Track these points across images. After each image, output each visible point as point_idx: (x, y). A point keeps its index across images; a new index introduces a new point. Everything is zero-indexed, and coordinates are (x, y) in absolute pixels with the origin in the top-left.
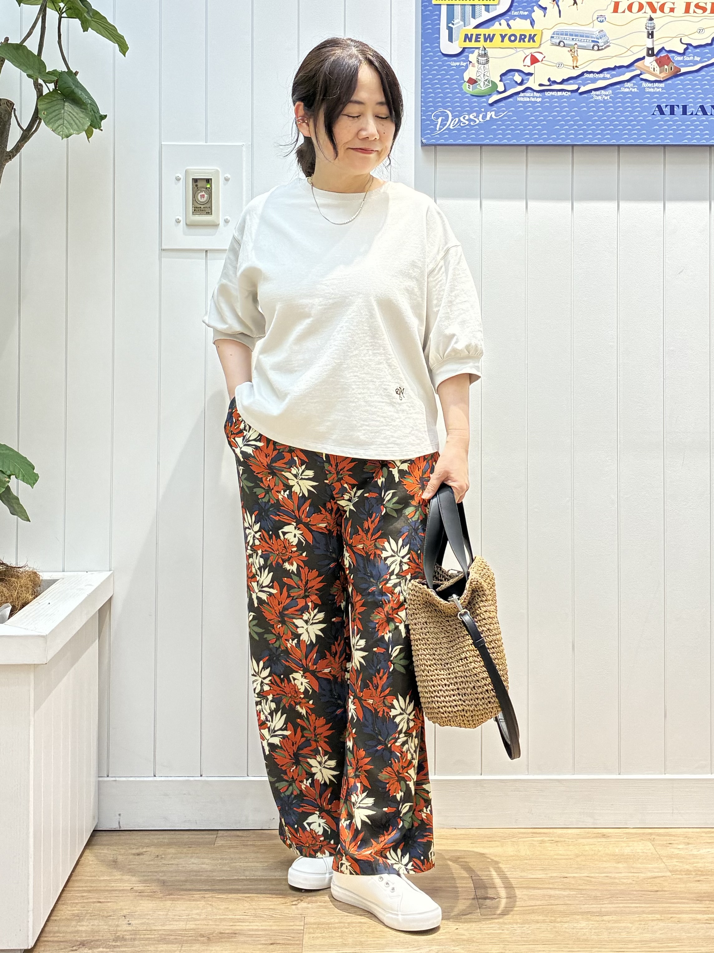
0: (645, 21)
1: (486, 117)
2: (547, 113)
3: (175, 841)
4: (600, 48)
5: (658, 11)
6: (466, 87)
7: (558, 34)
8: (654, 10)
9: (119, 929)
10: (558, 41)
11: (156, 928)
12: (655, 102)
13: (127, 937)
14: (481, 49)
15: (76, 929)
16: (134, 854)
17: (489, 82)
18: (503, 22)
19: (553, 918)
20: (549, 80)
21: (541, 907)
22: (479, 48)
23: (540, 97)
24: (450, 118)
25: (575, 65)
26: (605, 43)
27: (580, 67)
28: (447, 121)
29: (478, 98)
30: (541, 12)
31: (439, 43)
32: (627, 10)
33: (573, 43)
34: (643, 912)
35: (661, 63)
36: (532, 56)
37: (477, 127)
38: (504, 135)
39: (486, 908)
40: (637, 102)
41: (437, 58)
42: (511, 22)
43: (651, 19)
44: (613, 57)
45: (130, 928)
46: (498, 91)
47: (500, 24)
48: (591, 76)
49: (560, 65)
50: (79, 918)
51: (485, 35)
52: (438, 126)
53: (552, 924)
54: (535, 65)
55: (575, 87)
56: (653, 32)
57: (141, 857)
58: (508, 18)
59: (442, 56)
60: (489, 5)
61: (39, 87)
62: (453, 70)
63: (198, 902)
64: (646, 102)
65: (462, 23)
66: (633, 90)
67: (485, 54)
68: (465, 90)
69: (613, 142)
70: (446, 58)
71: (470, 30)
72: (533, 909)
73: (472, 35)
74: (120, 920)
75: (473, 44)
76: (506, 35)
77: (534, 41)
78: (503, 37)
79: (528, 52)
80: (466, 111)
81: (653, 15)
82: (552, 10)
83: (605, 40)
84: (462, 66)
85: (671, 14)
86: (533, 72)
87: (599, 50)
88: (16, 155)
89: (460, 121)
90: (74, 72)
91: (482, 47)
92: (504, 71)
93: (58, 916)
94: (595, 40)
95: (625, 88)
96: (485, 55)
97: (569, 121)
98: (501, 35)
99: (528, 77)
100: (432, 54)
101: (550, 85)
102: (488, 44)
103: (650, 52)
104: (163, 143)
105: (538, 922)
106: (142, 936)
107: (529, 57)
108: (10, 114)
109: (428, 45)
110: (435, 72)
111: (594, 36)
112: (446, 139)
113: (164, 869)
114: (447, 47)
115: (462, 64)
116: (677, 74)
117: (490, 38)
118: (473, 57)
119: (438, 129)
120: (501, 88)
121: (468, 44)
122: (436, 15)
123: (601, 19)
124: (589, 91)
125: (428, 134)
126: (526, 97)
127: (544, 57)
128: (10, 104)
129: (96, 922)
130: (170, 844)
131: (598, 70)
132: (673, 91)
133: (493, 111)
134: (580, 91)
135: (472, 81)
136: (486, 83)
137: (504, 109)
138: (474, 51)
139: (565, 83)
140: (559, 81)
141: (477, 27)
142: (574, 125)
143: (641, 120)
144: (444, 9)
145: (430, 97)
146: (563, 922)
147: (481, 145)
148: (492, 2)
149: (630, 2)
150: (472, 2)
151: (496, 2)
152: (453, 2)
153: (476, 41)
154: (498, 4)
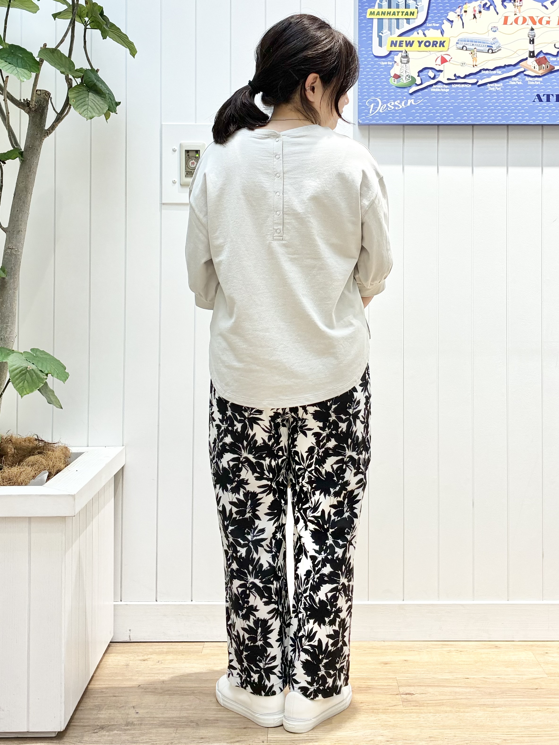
0: (528, 30)
2: (453, 101)
3: (171, 650)
4: (494, 51)
5: (537, 23)
6: (392, 81)
7: (462, 41)
8: (534, 23)
9: (129, 716)
10: (462, 46)
11: (157, 716)
12: (535, 92)
13: (135, 723)
15: (97, 716)
16: (141, 660)
17: (409, 77)
18: (420, 31)
19: (458, 709)
20: (455, 75)
21: (448, 701)
22: (402, 51)
23: (448, 88)
25: (474, 64)
26: (497, 48)
27: (478, 66)
29: (403, 89)
30: (449, 24)
31: (372, 48)
32: (514, 23)
33: (473, 47)
34: (526, 705)
35: (539, 63)
36: (442, 56)
38: (421, 117)
39: (407, 701)
40: (521, 92)
41: (370, 59)
42: (426, 32)
43: (532, 29)
44: (503, 58)
45: (137, 716)
46: (416, 84)
47: (418, 33)
48: (487, 72)
49: (463, 64)
50: (99, 708)
51: (406, 41)
53: (457, 714)
54: (445, 64)
55: (474, 81)
56: (533, 39)
57: (146, 662)
58: (424, 28)
60: (409, 19)
61: (69, 81)
62: (382, 68)
63: (189, 697)
64: (528, 92)
65: (389, 32)
66: (519, 83)
68: (391, 83)
69: (504, 122)
71: (395, 38)
72: (443, 703)
73: (396, 41)
74: (130, 710)
75: (397, 48)
76: (422, 42)
77: (443, 46)
79: (439, 54)
81: (534, 27)
82: (457, 22)
83: (498, 45)
85: (548, 25)
86: (443, 69)
87: (492, 52)
88: (52, 132)
90: (96, 69)
91: (404, 51)
92: (421, 69)
93: (83, 707)
94: (490, 45)
95: (513, 81)
96: (407, 56)
97: (470, 106)
98: (419, 42)
99: (439, 73)
101: (455, 79)
102: (408, 48)
103: (532, 54)
104: (163, 123)
105: (446, 712)
106: (147, 722)
107: (440, 58)
108: (48, 101)
111: (489, 42)
113: (164, 671)
116: (552, 71)
118: (397, 58)
120: (418, 81)
121: (393, 49)
122: (369, 27)
124: (485, 84)
125: (363, 116)
126: (438, 88)
127: (451, 58)
128: (47, 94)
129: (112, 711)
130: (167, 653)
131: (492, 68)
132: (549, 84)
134: (478, 84)
135: (397, 77)
136: (407, 78)
137: (421, 97)
139: (467, 78)
140: (462, 76)
141: (400, 35)
142: (474, 110)
143: (525, 106)
144: (375, 22)
145: (365, 89)
146: (465, 712)
147: (404, 125)
148: (411, 17)
149: (516, 16)
150: (396, 17)
151: (415, 17)
152: (383, 17)
153: (400, 46)
154: (417, 18)
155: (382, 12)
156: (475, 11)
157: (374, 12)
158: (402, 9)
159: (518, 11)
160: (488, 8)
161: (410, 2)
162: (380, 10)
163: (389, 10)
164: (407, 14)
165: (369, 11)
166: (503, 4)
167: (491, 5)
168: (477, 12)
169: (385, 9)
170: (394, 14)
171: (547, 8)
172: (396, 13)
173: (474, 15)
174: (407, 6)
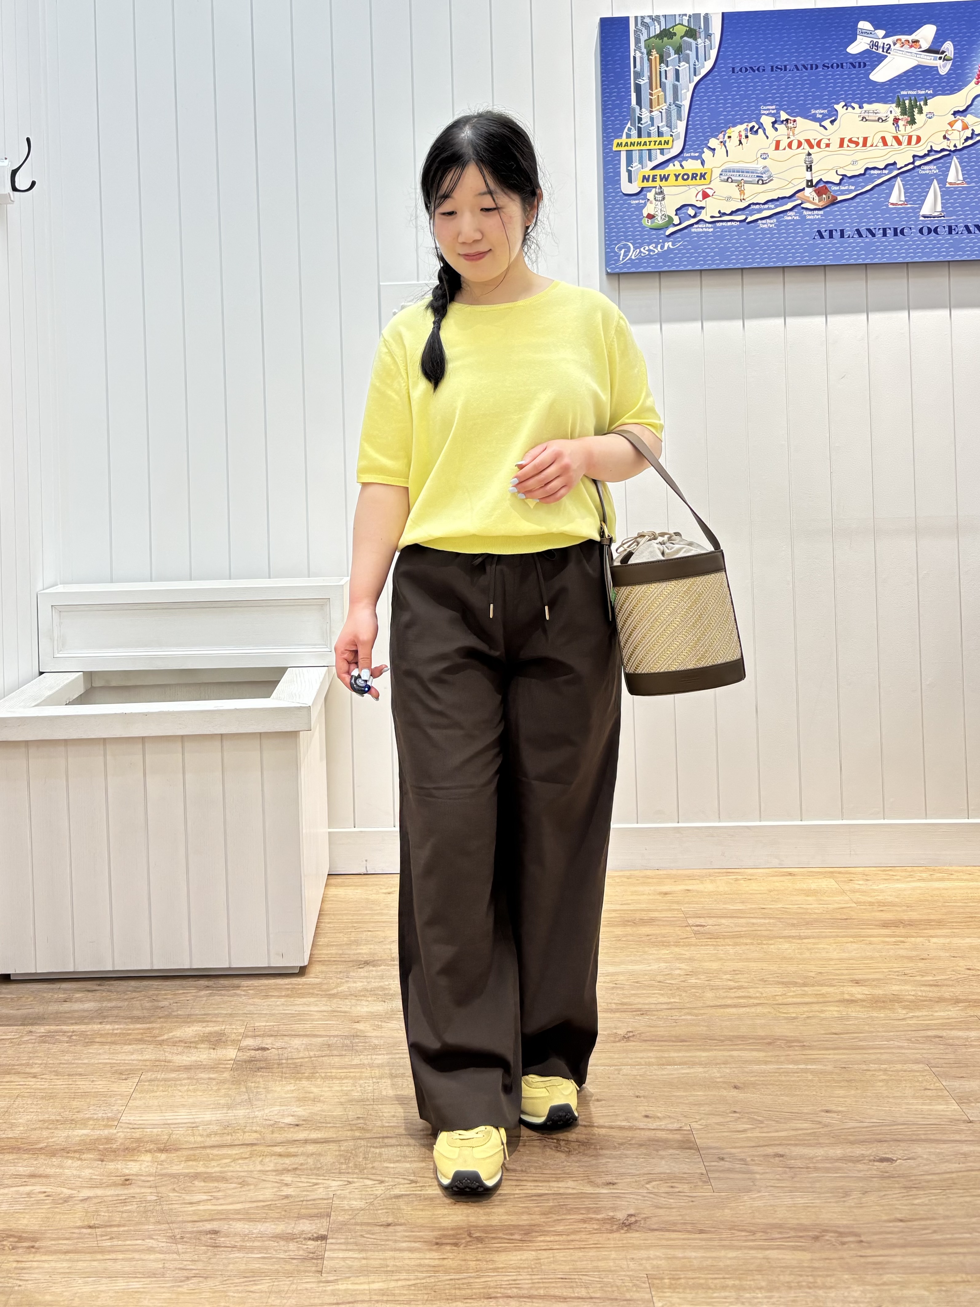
0: (804, 156)
4: (765, 182)
5: (815, 147)
6: (645, 221)
7: (727, 171)
8: (811, 146)
10: (726, 178)
14: (657, 188)
17: (665, 216)
18: (677, 163)
20: (719, 212)
22: (655, 187)
25: (742, 198)
26: (768, 178)
27: (747, 200)
29: (657, 231)
30: (711, 153)
32: (787, 148)
33: (740, 178)
35: (819, 193)
36: (704, 192)
42: (684, 163)
43: (809, 154)
44: (777, 189)
46: (674, 224)
47: (674, 166)
49: (729, 199)
51: (660, 175)
54: (707, 199)
55: (742, 217)
56: (811, 166)
60: (664, 149)
65: (640, 166)
71: (647, 171)
73: (649, 176)
75: (650, 184)
76: (679, 175)
77: (705, 179)
78: (677, 176)
79: (700, 188)
81: (811, 151)
82: (720, 150)
83: (768, 175)
85: (827, 149)
86: (704, 206)
87: (763, 184)
89: (640, 252)
91: (658, 186)
92: (679, 207)
94: (760, 175)
96: (662, 193)
98: (675, 175)
99: (701, 210)
101: (720, 217)
102: (663, 183)
103: (810, 184)
104: (381, 284)
107: (701, 193)
111: (759, 172)
114: (628, 188)
116: (835, 202)
117: (665, 178)
118: (650, 195)
120: (676, 220)
121: (646, 184)
123: (765, 156)
124: (756, 220)
127: (713, 192)
131: (762, 202)
134: (747, 221)
135: (650, 217)
136: (663, 217)
138: (651, 190)
139: (734, 214)
140: (728, 213)
141: (654, 168)
144: (623, 156)
147: (660, 272)
148: (666, 146)
149: (790, 140)
150: (648, 147)
151: (669, 146)
152: (632, 148)
153: (653, 181)
154: (672, 147)
155: (631, 143)
156: (740, 136)
157: (621, 143)
158: (654, 138)
159: (791, 134)
160: (756, 132)
161: (665, 129)
162: (629, 141)
163: (639, 140)
164: (660, 143)
165: (616, 142)
166: (773, 126)
167: (759, 128)
168: (744, 136)
169: (635, 139)
170: (645, 144)
171: (826, 129)
172: (648, 143)
173: (740, 141)
174: (660, 134)
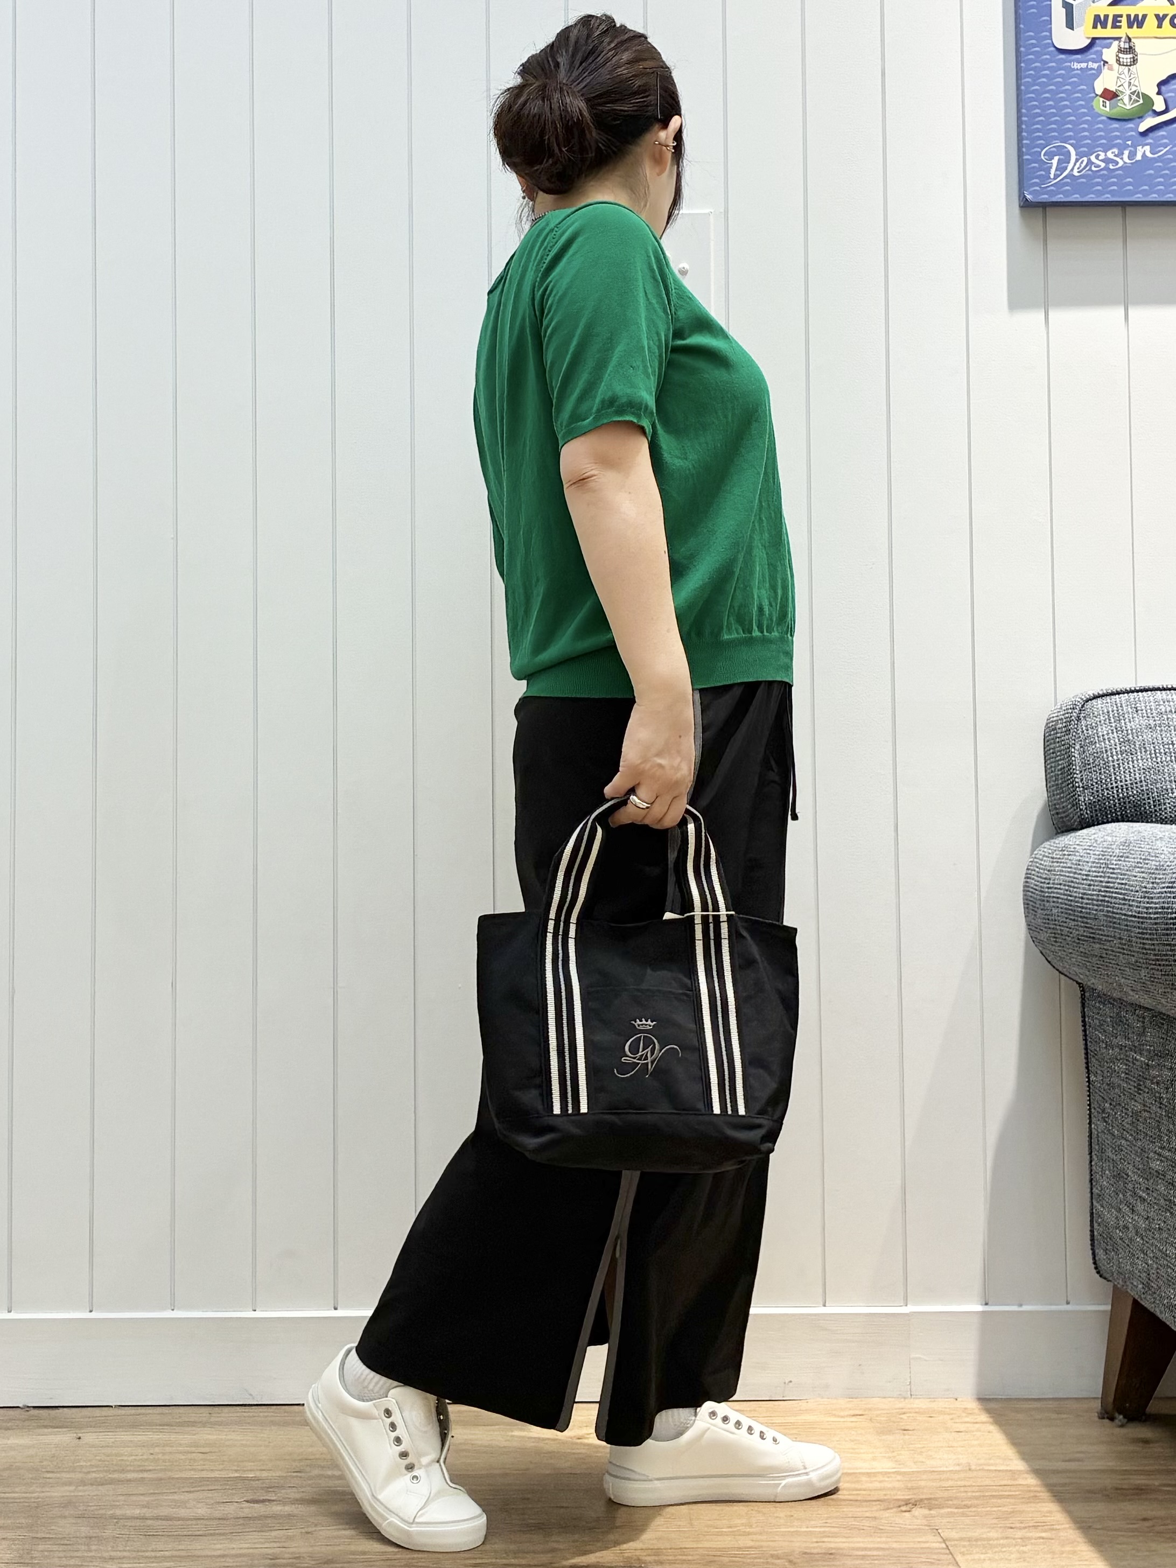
1: (1136, 155)
6: (1099, 104)
14: (1123, 40)
17: (1138, 96)
22: (1119, 39)
24: (1073, 157)
28: (1069, 163)
29: (1124, 123)
31: (1050, 31)
37: (1120, 172)
38: (1168, 185)
41: (1048, 57)
46: (1154, 111)
51: (1129, 16)
52: (1053, 171)
59: (1056, 53)
62: (1076, 76)
67: (1130, 48)
68: (1097, 110)
70: (1063, 56)
71: (1103, 8)
73: (1106, 17)
75: (1109, 32)
76: (1165, 16)
78: (1160, 19)
80: (1101, 145)
84: (1094, 69)
89: (1089, 160)
91: (1124, 36)
92: (1164, 77)
96: (1131, 50)
98: (1157, 16)
100: (1037, 49)
102: (1133, 33)
109: (1032, 34)
110: (1044, 80)
112: (1065, 193)
114: (1065, 38)
115: (1091, 65)
117: (1137, 22)
118: (1109, 54)
119: (1052, 176)
120: (1159, 105)
121: (1100, 32)
125: (1032, 185)
133: (1147, 144)
135: (1110, 95)
136: (1134, 97)
137: (1166, 141)
138: (1111, 44)
153: (1115, 26)
